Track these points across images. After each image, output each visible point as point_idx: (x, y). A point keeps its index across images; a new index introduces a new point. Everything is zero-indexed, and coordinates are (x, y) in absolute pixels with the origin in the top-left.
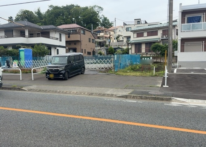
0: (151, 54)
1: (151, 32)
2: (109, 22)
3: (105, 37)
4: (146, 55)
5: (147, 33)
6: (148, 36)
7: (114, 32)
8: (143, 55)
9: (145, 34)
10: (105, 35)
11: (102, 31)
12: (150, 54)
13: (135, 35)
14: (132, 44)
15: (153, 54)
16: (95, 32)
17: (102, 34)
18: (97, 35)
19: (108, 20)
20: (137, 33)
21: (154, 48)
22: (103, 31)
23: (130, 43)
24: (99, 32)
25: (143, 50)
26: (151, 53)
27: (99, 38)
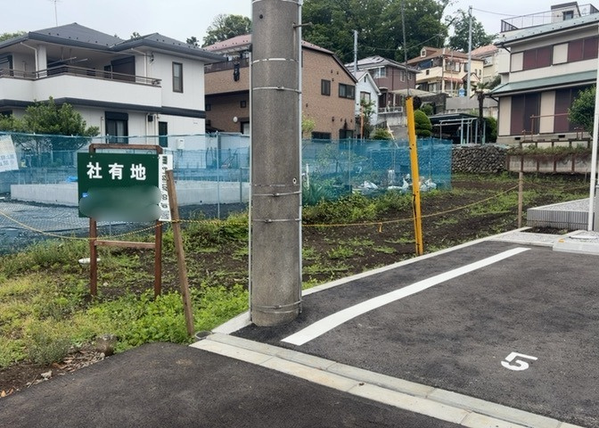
0: (575, 140)
1: (587, 40)
2: (484, 34)
3: (447, 82)
4: (553, 142)
5: (566, 45)
6: (571, 59)
7: (484, 62)
8: (539, 145)
9: (561, 53)
10: (446, 75)
11: (435, 62)
12: (570, 141)
13: (519, 60)
14: (502, 97)
15: (583, 140)
16: (413, 65)
17: (436, 72)
18: (414, 73)
19: (479, 26)
20: (524, 52)
21: (582, 112)
22: (441, 59)
23: (490, 96)
24: (427, 64)
25: (547, 123)
26: (572, 135)
27: (425, 85)
